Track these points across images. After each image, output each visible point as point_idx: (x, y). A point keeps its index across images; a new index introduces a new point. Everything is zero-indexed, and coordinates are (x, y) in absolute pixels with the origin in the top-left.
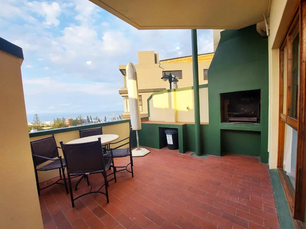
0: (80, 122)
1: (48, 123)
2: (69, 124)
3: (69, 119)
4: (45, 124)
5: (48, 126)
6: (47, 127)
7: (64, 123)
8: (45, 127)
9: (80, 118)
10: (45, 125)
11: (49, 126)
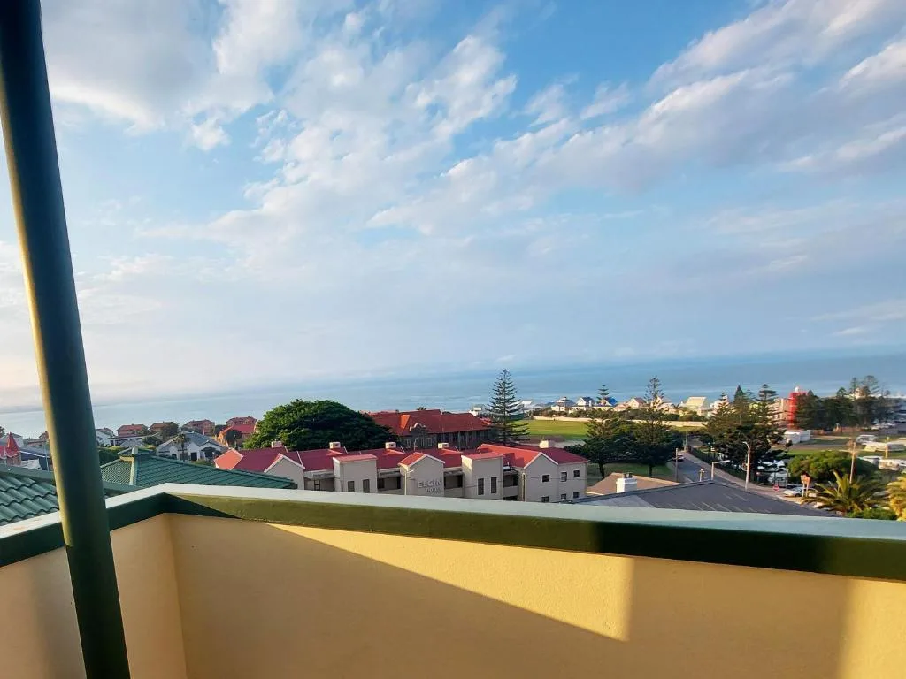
0: (859, 411)
1: (695, 404)
2: (790, 418)
3: (794, 395)
4: (685, 409)
5: (693, 417)
6: (690, 419)
7: (765, 412)
8: (683, 419)
9: (866, 390)
10: (681, 413)
11: (698, 419)
